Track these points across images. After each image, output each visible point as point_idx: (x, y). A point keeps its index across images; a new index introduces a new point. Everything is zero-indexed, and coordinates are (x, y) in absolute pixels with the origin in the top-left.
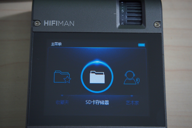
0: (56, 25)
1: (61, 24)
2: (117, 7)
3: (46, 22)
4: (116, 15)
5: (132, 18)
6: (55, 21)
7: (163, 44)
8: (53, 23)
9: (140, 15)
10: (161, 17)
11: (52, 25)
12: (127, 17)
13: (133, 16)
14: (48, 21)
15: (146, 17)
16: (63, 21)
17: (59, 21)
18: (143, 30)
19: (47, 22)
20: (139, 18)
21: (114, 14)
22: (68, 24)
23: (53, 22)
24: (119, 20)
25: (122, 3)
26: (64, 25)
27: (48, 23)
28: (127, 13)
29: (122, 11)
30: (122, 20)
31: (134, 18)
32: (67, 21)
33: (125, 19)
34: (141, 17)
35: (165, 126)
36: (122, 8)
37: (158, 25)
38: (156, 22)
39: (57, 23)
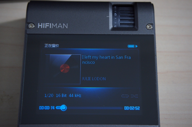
0: (50, 27)
1: (54, 26)
2: (110, 10)
4: (109, 18)
5: (125, 21)
6: (49, 24)
7: (156, 45)
8: (46, 26)
9: (133, 19)
10: (153, 19)
11: (46, 27)
12: (120, 20)
13: (125, 19)
14: (42, 24)
15: (138, 20)
16: (56, 24)
17: (53, 24)
18: (136, 31)
20: (132, 21)
21: (107, 17)
22: (61, 27)
23: (47, 25)
24: (112, 23)
25: (116, 7)
26: (57, 27)
27: (41, 26)
28: (120, 16)
29: (115, 14)
30: (115, 23)
31: (127, 21)
32: (60, 24)
33: (118, 22)
34: (134, 20)
35: (158, 125)
36: (115, 11)
37: (150, 27)
38: (148, 25)
39: (51, 25)
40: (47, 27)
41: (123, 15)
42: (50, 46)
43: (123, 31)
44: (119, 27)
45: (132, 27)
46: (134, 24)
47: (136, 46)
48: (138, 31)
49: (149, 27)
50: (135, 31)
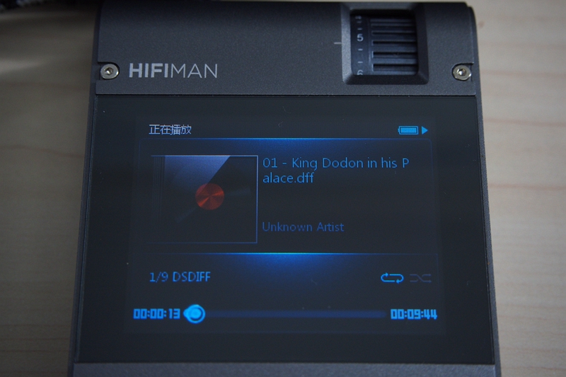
0: (164, 75)
1: (178, 72)
2: (343, 25)
3: (134, 68)
4: (340, 47)
5: (388, 56)
6: (161, 65)
8: (154, 71)
9: (412, 50)
10: (472, 51)
11: (153, 76)
12: (374, 53)
13: (389, 51)
14: (141, 65)
15: (429, 53)
16: (184, 65)
17: (173, 65)
18: (422, 86)
19: (138, 67)
20: (409, 56)
21: (336, 43)
22: (199, 73)
23: (156, 68)
24: (350, 61)
25: (360, 18)
26: (187, 74)
27: (140, 71)
28: (374, 43)
29: (358, 36)
30: (359, 62)
31: (397, 56)
32: (195, 65)
33: (368, 60)
34: (415, 55)
35: (494, 364)
36: (360, 29)
37: (466, 72)
38: (459, 66)
39: (168, 70)
40: (155, 73)
41: (383, 40)
42: (165, 131)
43: (382, 84)
44: (371, 74)
45: (410, 76)
46: (415, 67)
47: (424, 130)
48: (428, 84)
49: (461, 73)
50: (418, 84)
